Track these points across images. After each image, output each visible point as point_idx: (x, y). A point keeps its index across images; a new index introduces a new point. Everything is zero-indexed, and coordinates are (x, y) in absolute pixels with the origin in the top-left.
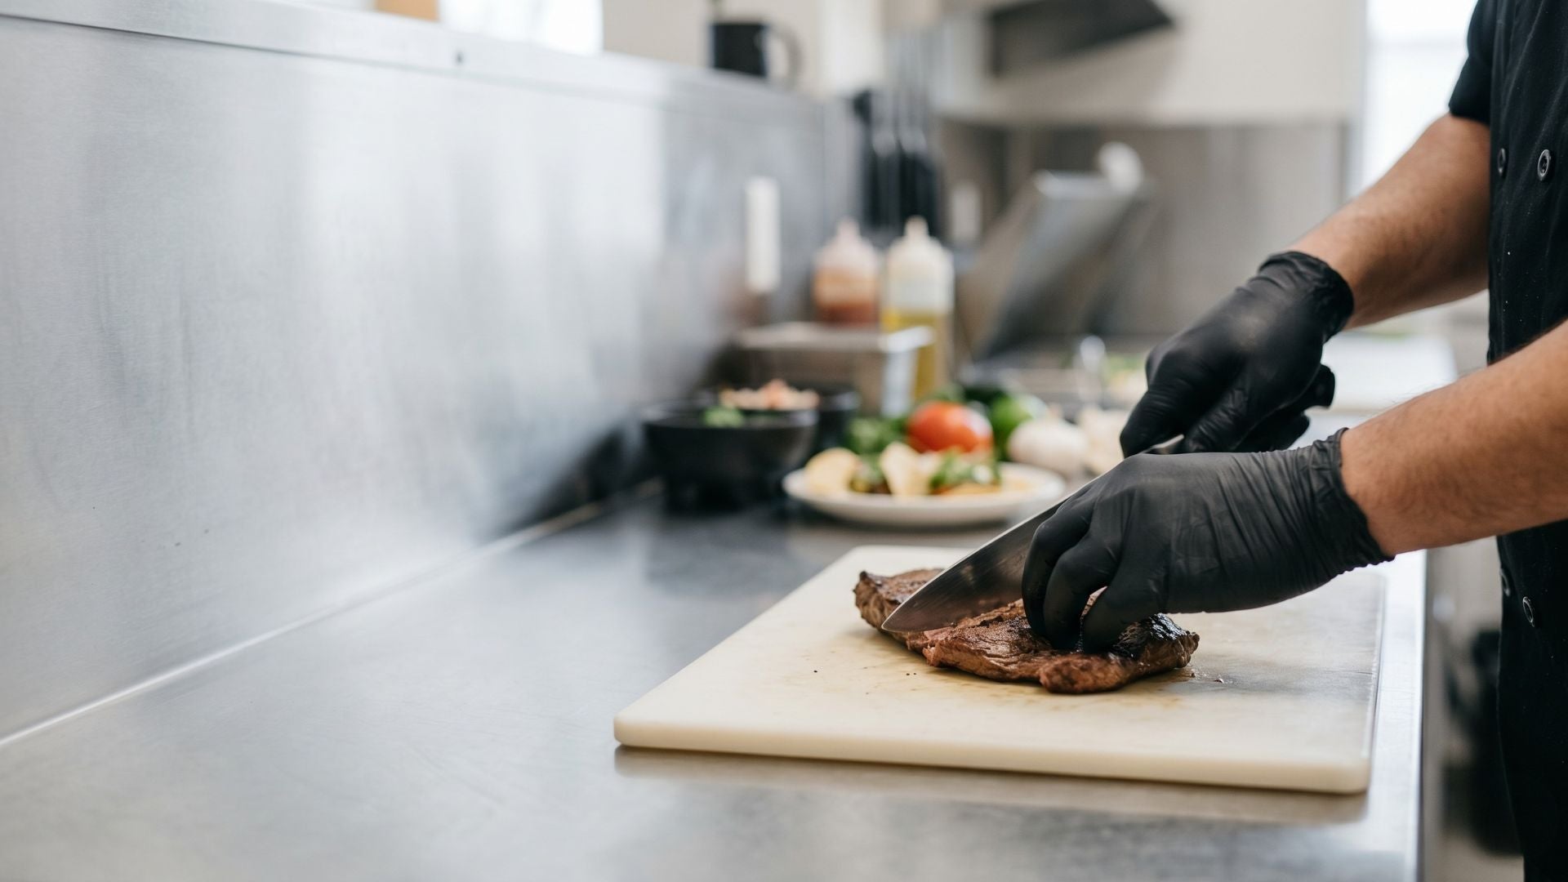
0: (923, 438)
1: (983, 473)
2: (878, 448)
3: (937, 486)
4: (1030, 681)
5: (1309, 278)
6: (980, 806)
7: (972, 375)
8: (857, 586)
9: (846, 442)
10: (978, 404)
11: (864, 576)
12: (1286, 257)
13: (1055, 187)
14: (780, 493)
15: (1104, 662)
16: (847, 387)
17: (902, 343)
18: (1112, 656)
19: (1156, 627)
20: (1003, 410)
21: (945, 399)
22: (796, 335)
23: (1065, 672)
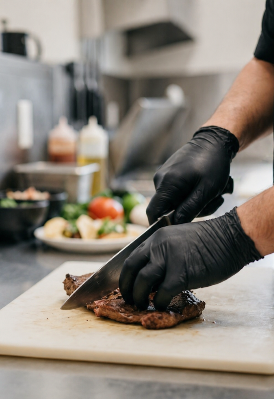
0: (95, 213)
1: (120, 228)
2: (76, 217)
3: (101, 234)
4: (137, 323)
5: (223, 138)
6: (117, 380)
7: (115, 184)
8: (65, 280)
9: (62, 214)
10: (117, 198)
11: (68, 276)
12: (210, 128)
13: (147, 104)
14: (33, 237)
15: (168, 315)
16: (62, 190)
17: (85, 171)
18: (171, 313)
19: (189, 299)
20: (128, 200)
21: (105, 196)
22: (39, 167)
23: (152, 320)
